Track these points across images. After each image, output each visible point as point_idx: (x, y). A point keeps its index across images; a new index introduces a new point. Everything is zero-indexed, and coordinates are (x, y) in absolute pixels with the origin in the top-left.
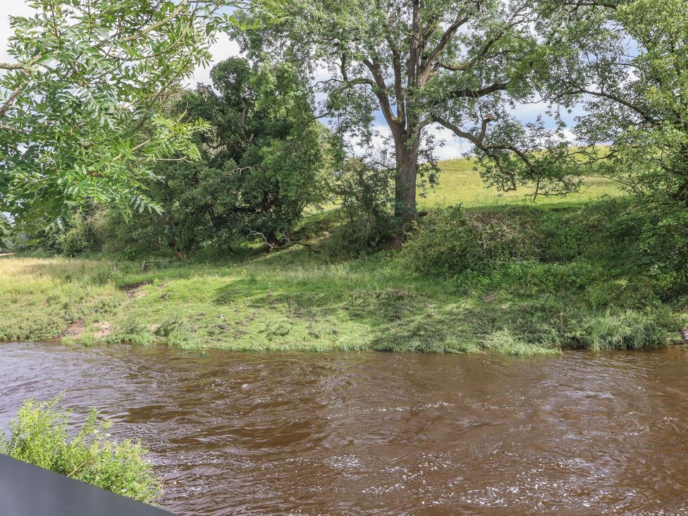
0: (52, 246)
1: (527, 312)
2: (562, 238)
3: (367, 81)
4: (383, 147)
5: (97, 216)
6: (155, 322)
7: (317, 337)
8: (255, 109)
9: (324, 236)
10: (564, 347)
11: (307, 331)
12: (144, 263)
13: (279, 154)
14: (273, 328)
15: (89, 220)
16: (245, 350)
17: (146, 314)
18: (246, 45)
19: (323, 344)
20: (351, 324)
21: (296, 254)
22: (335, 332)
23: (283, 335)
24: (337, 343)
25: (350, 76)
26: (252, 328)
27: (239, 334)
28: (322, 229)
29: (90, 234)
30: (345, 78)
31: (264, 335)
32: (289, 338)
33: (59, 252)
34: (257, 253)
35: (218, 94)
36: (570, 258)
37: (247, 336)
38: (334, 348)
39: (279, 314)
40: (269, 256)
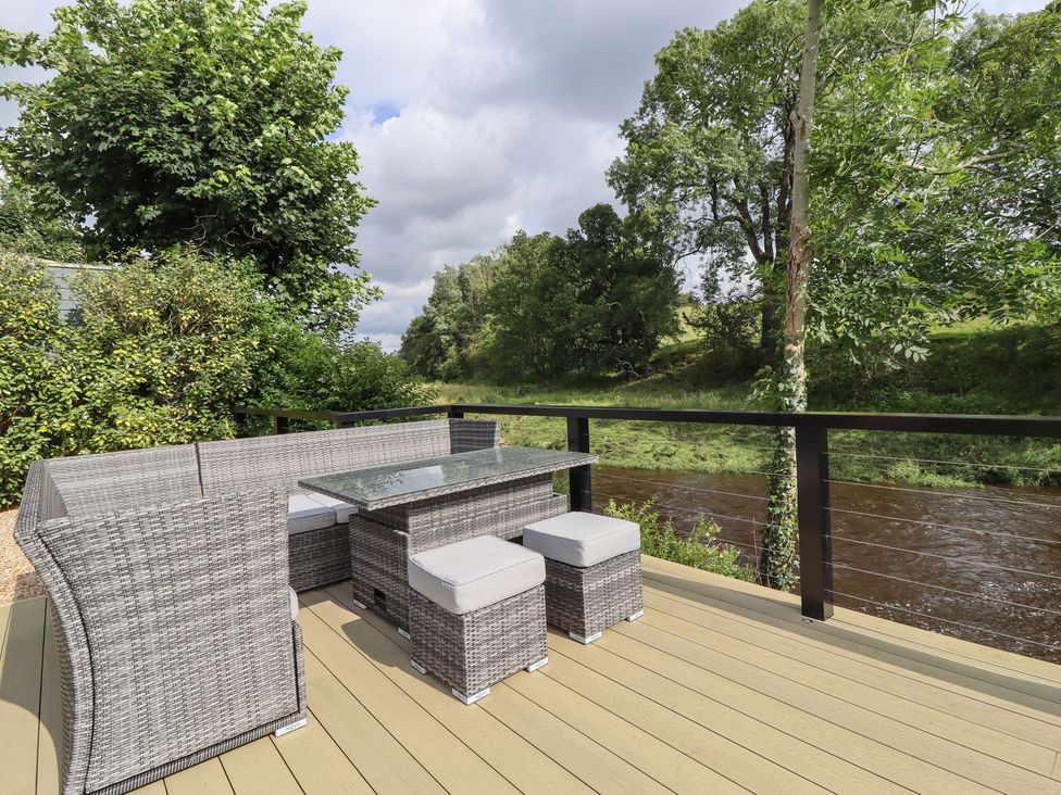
0: (431, 372)
1: (929, 444)
2: (952, 369)
3: (735, 218)
4: (749, 282)
5: (471, 347)
6: (545, 439)
7: (703, 459)
8: (616, 251)
9: (683, 366)
10: (978, 480)
11: (692, 453)
12: (519, 388)
13: (650, 289)
14: (658, 450)
15: (464, 351)
16: (636, 468)
17: (535, 432)
18: (622, 190)
19: (711, 465)
20: (735, 449)
21: (657, 382)
22: (721, 456)
23: (669, 456)
24: (726, 467)
25: (720, 214)
26: (637, 448)
27: (625, 454)
28: (677, 360)
29: (463, 362)
30: (716, 216)
31: (651, 455)
32: (676, 459)
33: (440, 378)
34: (617, 381)
35: (585, 237)
36: (966, 391)
37: (634, 456)
38: (724, 471)
39: (659, 437)
40: (631, 384)
